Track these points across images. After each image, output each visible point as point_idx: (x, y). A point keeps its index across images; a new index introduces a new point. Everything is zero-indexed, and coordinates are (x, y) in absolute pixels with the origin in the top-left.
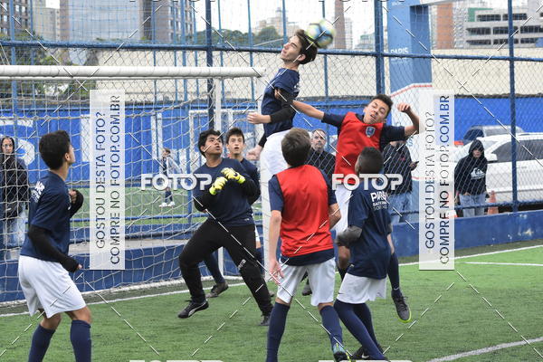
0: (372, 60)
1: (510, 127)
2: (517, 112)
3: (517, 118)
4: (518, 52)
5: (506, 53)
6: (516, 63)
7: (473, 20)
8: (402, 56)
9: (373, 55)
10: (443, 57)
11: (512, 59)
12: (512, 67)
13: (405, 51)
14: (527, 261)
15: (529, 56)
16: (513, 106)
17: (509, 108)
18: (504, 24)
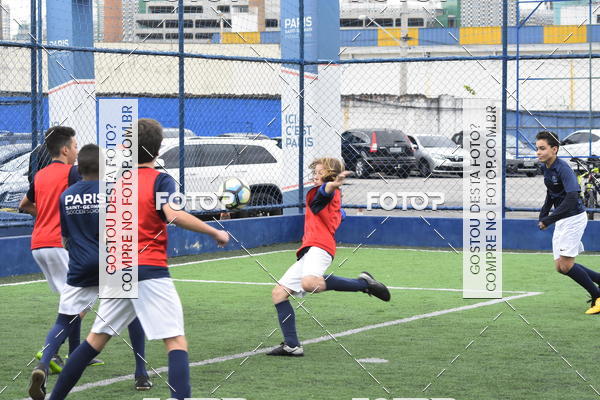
0: (27, 52)
1: (178, 130)
2: (186, 113)
3: (186, 120)
4: (188, 48)
5: (176, 48)
6: (186, 60)
7: (143, 12)
8: (61, 49)
9: (28, 46)
10: (105, 51)
11: (181, 56)
12: (181, 64)
13: (64, 43)
14: (194, 277)
15: (199, 52)
16: (182, 106)
17: (177, 108)
18: (175, 16)
